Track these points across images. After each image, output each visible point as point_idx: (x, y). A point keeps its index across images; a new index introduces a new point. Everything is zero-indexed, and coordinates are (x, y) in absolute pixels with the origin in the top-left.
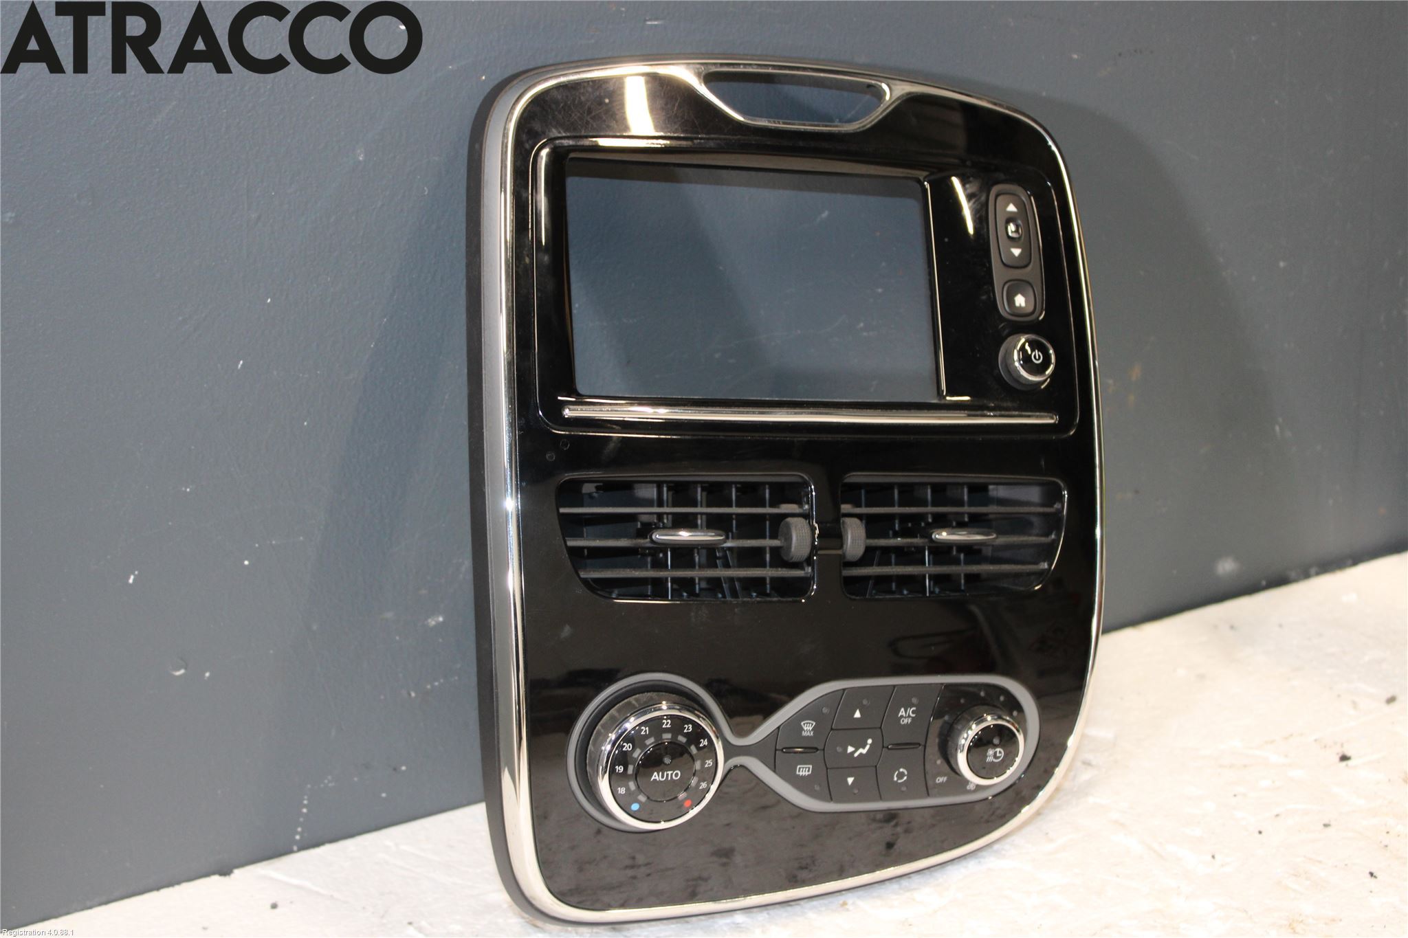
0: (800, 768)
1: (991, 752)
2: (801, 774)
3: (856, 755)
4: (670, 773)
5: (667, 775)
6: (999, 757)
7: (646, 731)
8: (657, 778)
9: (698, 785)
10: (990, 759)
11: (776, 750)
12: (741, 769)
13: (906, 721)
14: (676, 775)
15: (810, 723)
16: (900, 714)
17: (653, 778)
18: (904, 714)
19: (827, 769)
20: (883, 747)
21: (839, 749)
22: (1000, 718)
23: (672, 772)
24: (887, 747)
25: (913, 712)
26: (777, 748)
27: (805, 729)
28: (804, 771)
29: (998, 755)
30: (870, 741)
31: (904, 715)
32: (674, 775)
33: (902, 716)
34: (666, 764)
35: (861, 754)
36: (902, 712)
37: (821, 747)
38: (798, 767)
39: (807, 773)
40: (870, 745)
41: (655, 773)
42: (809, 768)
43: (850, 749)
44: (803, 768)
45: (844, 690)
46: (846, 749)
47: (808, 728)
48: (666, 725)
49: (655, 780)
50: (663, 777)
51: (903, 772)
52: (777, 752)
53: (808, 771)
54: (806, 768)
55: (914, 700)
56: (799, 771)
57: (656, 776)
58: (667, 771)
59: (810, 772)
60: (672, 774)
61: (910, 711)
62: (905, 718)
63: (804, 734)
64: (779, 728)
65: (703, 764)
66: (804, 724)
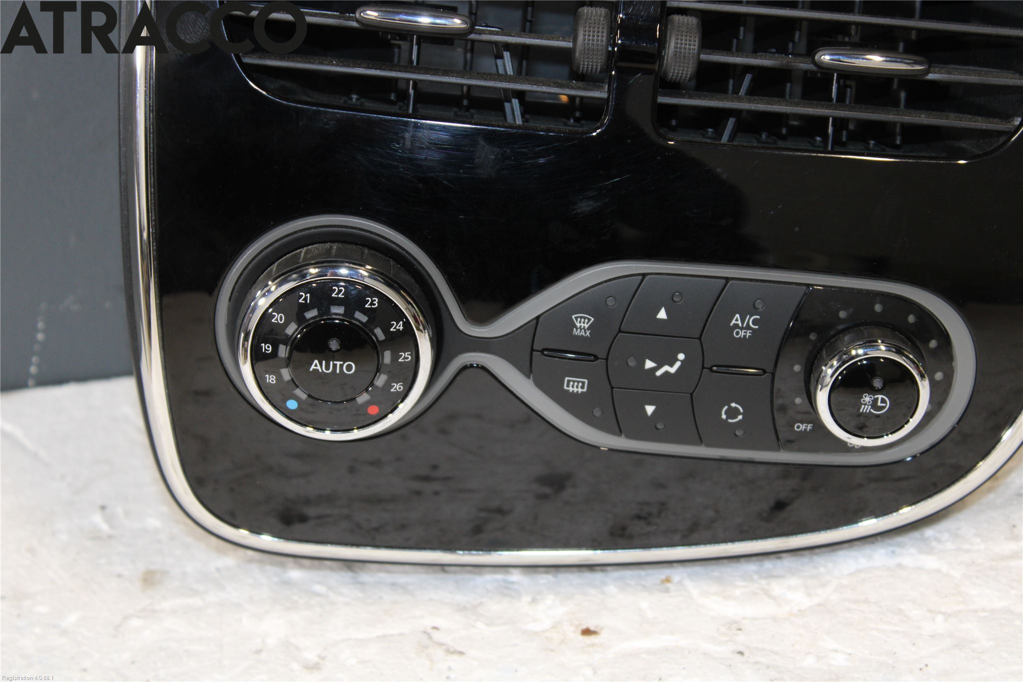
0: (569, 381)
1: (867, 399)
2: (571, 389)
3: (659, 373)
4: (338, 363)
5: (335, 366)
6: (882, 408)
7: (306, 299)
8: (319, 368)
9: (388, 385)
10: (866, 409)
11: (532, 350)
12: (481, 371)
13: (742, 334)
14: (349, 368)
15: (585, 318)
16: (734, 322)
17: (313, 367)
18: (739, 322)
19: (612, 388)
20: (703, 368)
21: (632, 363)
22: (899, 352)
23: (342, 363)
24: (711, 369)
25: (754, 322)
26: (535, 348)
27: (578, 325)
28: (576, 386)
29: (879, 404)
30: (681, 356)
31: (740, 325)
32: (347, 367)
33: (736, 326)
34: (330, 350)
35: (667, 373)
36: (736, 320)
37: (602, 354)
38: (567, 379)
39: (580, 390)
40: (682, 361)
41: (316, 361)
42: (583, 383)
43: (649, 364)
44: (574, 382)
45: (644, 275)
46: (644, 364)
47: (582, 324)
48: (337, 294)
49: (316, 371)
50: (327, 368)
51: (736, 408)
52: (534, 353)
53: (582, 387)
54: (578, 382)
55: (759, 305)
56: (568, 386)
57: (316, 365)
58: (334, 360)
59: (585, 390)
60: (341, 366)
61: (750, 320)
62: (742, 329)
63: (576, 332)
64: (538, 318)
65: (395, 357)
66: (576, 318)
